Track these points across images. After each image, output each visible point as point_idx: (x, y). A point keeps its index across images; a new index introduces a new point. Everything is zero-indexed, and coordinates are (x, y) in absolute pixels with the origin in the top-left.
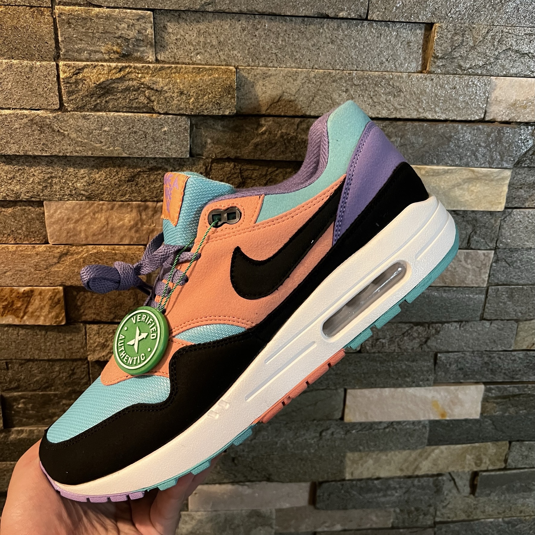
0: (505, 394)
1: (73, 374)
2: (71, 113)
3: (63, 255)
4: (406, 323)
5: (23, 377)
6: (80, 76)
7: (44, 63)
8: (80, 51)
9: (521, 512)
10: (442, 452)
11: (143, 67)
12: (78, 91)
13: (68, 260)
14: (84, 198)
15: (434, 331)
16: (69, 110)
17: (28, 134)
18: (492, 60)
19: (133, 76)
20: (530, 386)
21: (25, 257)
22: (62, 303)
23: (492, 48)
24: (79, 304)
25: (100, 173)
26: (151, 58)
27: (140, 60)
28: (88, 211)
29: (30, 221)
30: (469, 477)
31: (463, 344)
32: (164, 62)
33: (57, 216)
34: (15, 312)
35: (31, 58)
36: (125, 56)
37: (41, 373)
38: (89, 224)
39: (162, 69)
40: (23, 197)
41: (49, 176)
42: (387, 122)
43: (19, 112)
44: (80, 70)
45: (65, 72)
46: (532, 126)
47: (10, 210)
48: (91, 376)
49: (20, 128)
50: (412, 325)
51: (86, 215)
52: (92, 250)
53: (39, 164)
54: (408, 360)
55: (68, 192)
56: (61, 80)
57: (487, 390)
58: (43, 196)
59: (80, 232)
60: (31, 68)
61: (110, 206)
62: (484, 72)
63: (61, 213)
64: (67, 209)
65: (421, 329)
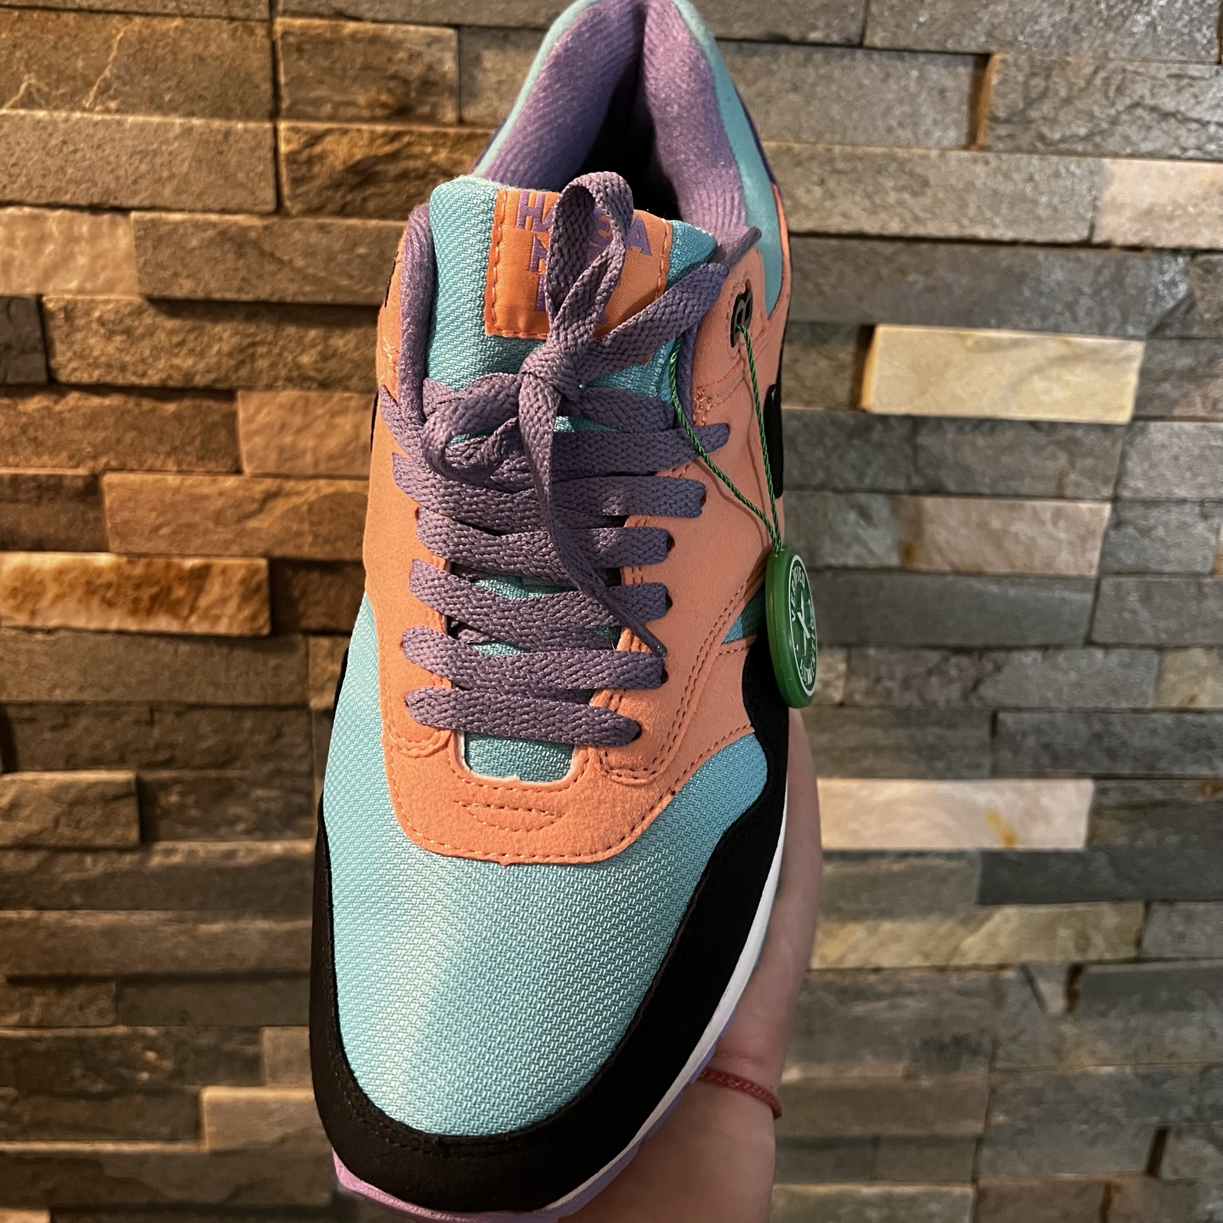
0: (1137, 799)
1: (279, 735)
2: (299, 220)
3: (271, 496)
4: (934, 647)
5: (181, 739)
6: (318, 149)
7: (252, 125)
8: (318, 102)
9: (1171, 1055)
10: (1007, 920)
11: (435, 133)
12: (313, 178)
13: (280, 506)
14: (315, 385)
15: (989, 667)
16: (294, 212)
17: (215, 259)
18: (1105, 125)
19: (416, 150)
20: (1186, 785)
21: (197, 500)
22: (265, 591)
23: (1104, 102)
24: (296, 593)
25: (348, 337)
26: (450, 115)
27: (430, 119)
28: (320, 411)
29: (210, 430)
30: (1062, 977)
31: (1050, 694)
32: (473, 124)
33: (262, 418)
34: (173, 609)
35: (228, 114)
36: (402, 112)
37: (216, 732)
38: (321, 436)
39: (471, 137)
40: (199, 381)
41: (249, 340)
42: (900, 245)
43: (200, 217)
44: (317, 138)
45: (288, 141)
46: (1184, 255)
47: (171, 407)
48: (314, 740)
49: (201, 248)
50: (945, 653)
51: (316, 418)
52: (326, 487)
53: (231, 318)
54: (938, 724)
55: (283, 373)
56: (282, 158)
57: (1100, 792)
58: (238, 379)
59: (304, 452)
60: (227, 134)
61: (362, 402)
62: (1090, 148)
63: (269, 413)
64: (281, 406)
65: (964, 661)
